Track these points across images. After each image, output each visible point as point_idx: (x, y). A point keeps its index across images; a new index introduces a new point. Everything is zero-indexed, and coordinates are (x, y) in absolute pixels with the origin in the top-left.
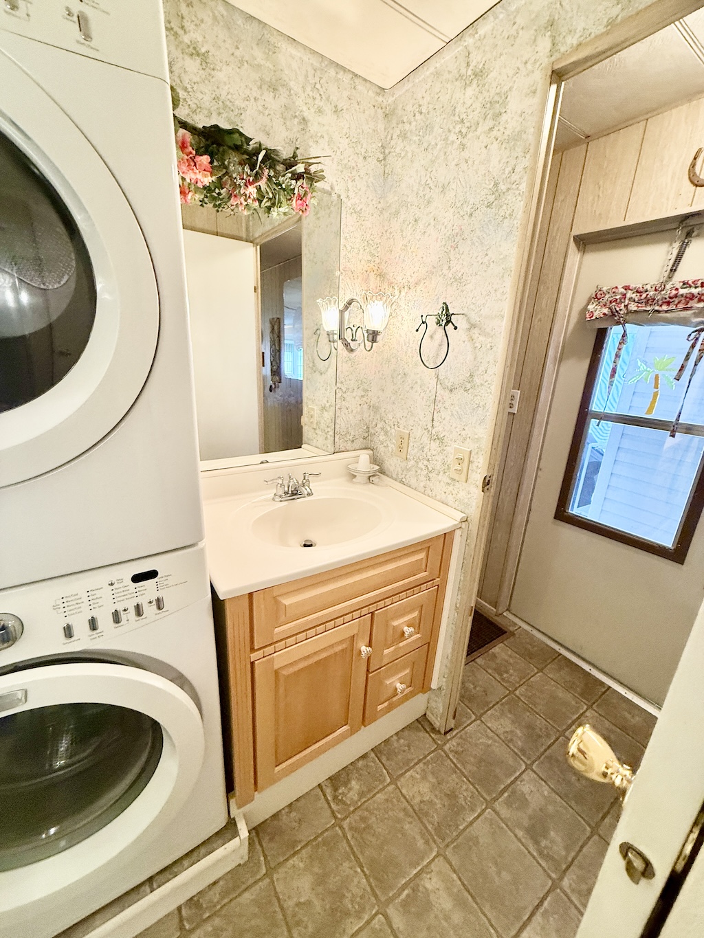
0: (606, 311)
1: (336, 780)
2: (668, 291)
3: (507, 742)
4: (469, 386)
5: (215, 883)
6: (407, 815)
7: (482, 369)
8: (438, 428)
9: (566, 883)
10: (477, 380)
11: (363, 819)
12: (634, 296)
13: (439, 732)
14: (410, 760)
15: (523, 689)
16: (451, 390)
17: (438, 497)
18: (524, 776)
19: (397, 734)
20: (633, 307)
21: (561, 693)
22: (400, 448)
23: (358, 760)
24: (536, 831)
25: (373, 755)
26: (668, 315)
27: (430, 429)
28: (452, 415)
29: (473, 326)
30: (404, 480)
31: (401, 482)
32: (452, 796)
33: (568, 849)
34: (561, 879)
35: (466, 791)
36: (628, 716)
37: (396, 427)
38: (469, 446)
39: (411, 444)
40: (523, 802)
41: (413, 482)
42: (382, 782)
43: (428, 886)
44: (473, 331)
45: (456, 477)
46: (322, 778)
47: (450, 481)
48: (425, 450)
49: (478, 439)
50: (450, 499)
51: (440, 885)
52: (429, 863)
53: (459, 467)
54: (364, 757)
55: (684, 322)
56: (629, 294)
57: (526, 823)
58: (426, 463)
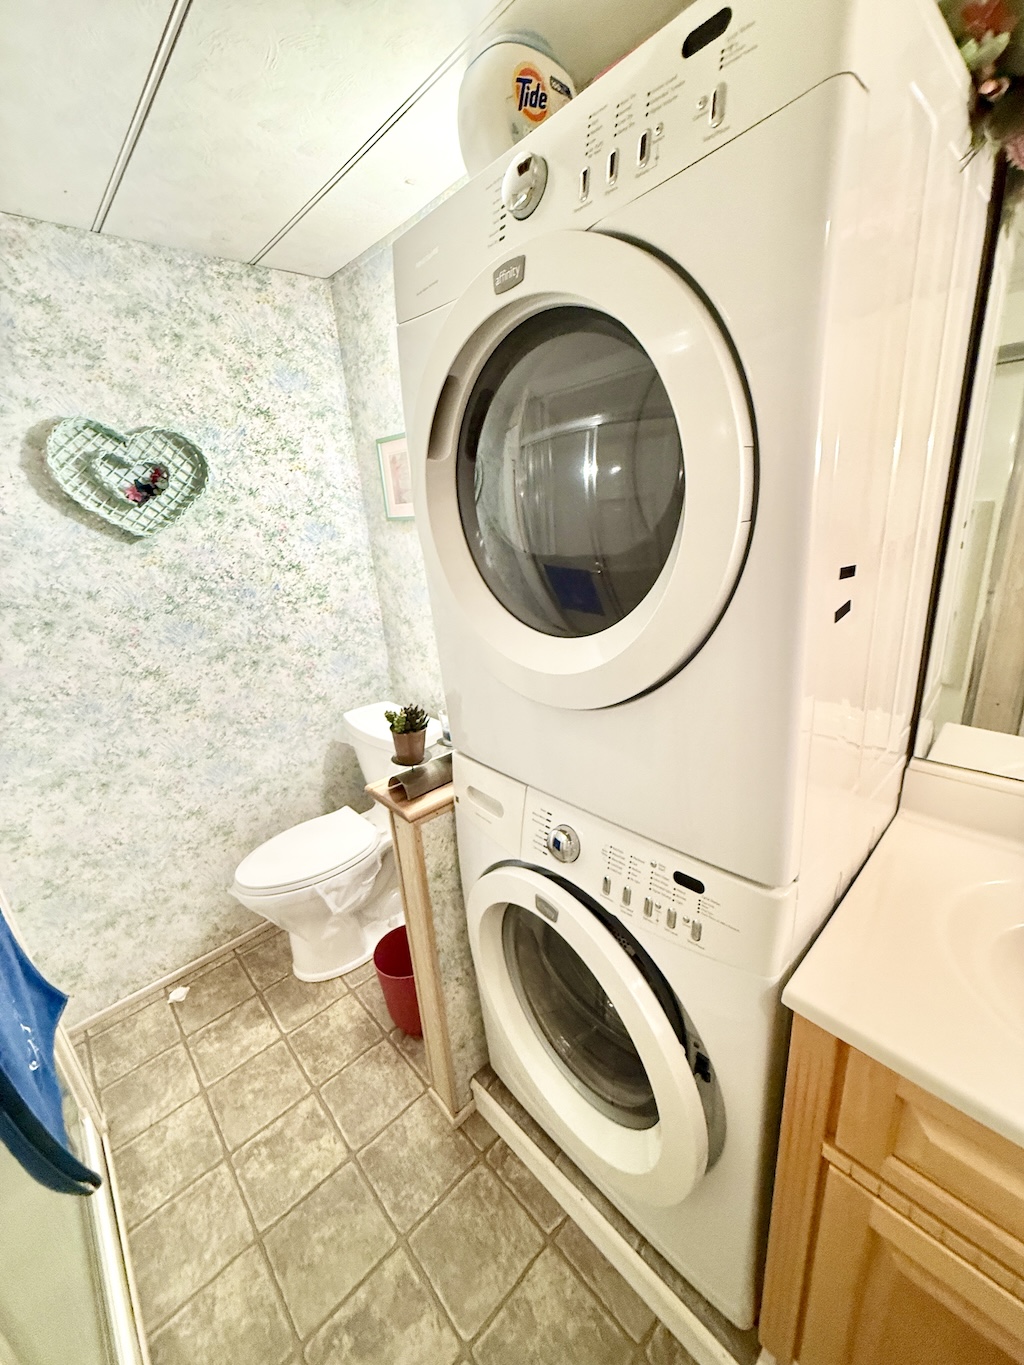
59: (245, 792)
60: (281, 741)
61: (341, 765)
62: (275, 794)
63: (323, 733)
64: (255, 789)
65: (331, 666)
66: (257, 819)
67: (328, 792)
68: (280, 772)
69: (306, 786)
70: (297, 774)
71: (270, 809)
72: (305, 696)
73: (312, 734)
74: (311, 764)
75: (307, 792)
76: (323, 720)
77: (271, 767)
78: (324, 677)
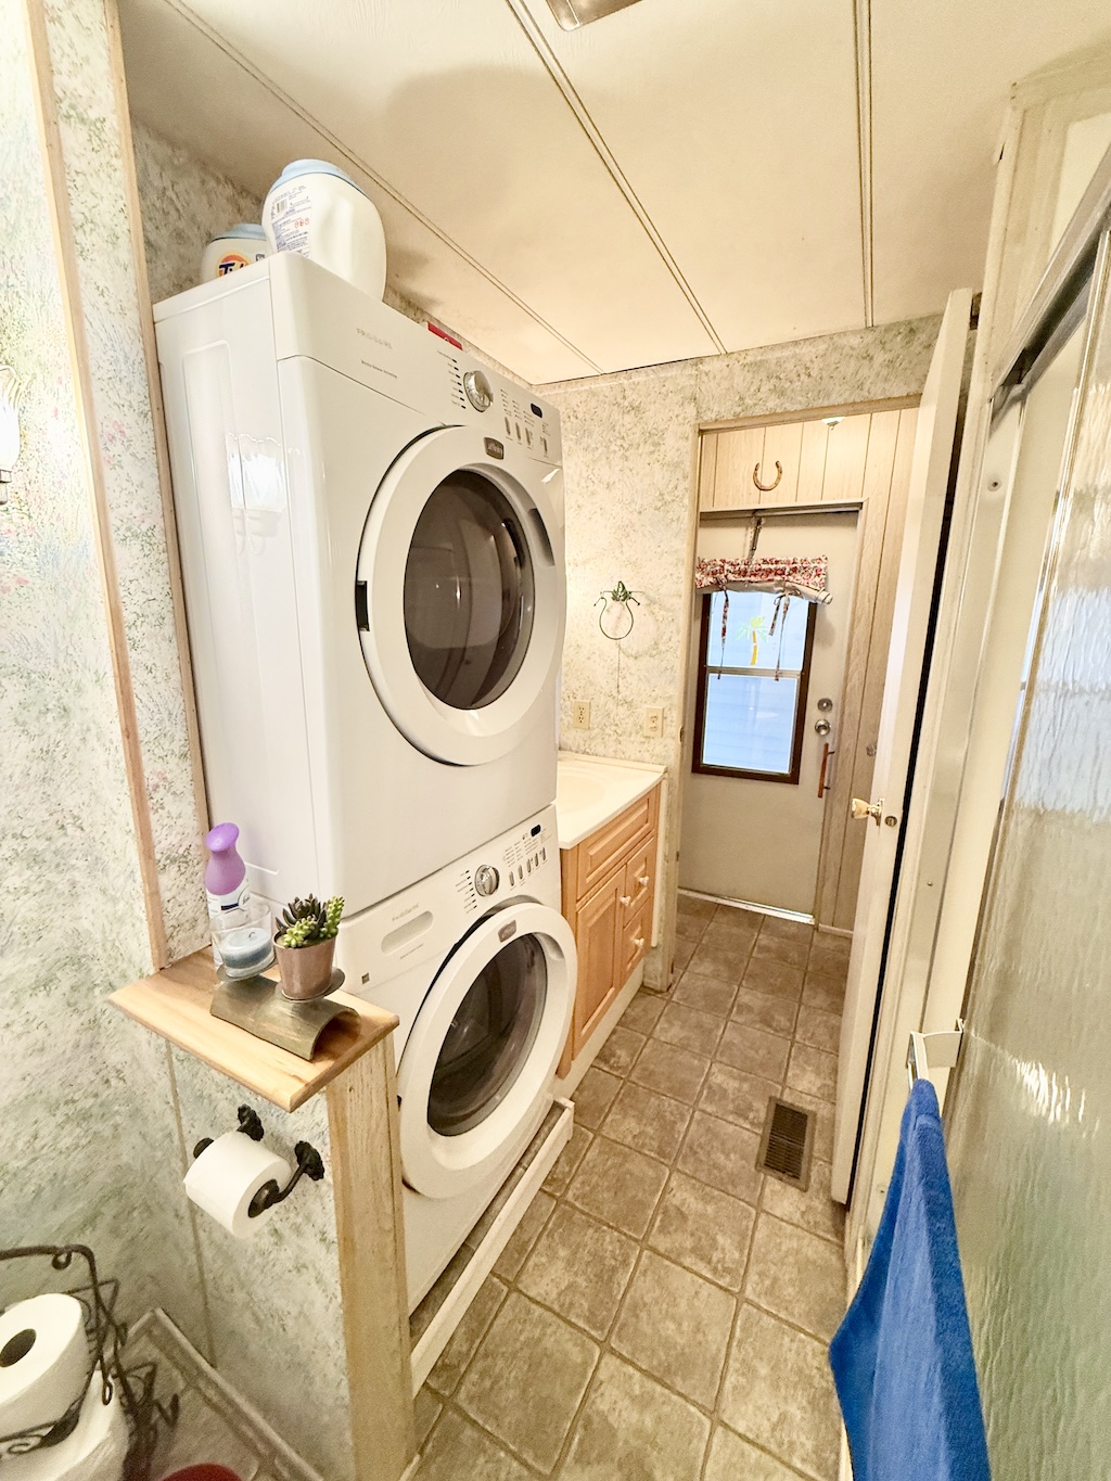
0: (711, 579)
1: (603, 1056)
2: (753, 567)
3: (716, 976)
4: (654, 652)
5: (557, 1162)
6: (674, 1051)
7: (665, 638)
8: (624, 692)
9: (798, 1037)
10: (662, 648)
11: (644, 1069)
12: (730, 568)
13: (661, 992)
14: (652, 1019)
15: (706, 938)
16: (636, 658)
17: (633, 758)
18: (741, 993)
19: (629, 1006)
20: (731, 577)
21: (734, 930)
22: (580, 719)
23: (611, 1035)
24: (766, 1020)
25: (620, 1028)
26: (758, 585)
27: (616, 695)
28: (640, 679)
29: (652, 602)
30: (588, 750)
31: (584, 752)
32: (699, 1026)
33: (790, 1020)
34: (794, 1037)
35: (707, 1019)
36: (786, 929)
37: (571, 699)
38: (659, 705)
39: (593, 713)
40: (750, 1009)
41: (600, 749)
42: (641, 1041)
43: (718, 1081)
44: (652, 606)
45: (651, 734)
46: (591, 1060)
47: (643, 740)
48: (612, 716)
49: (670, 697)
50: (647, 756)
51: (723, 1077)
52: (710, 1069)
53: (654, 725)
54: (614, 1032)
55: (769, 590)
56: (727, 567)
57: (757, 1018)
58: (614, 728)
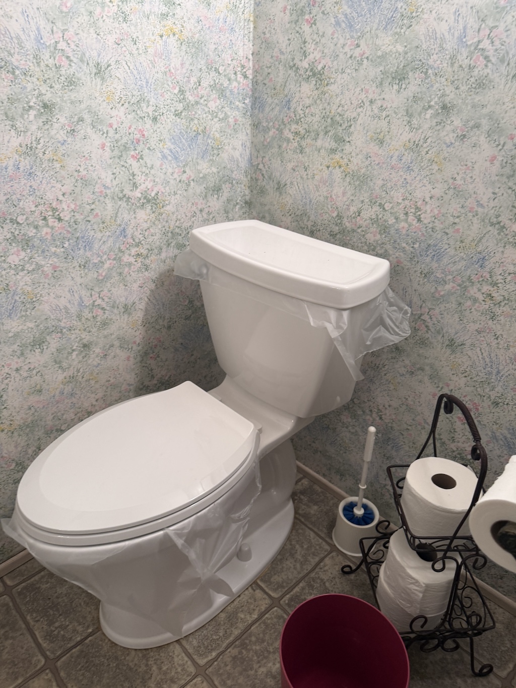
59: (23, 346)
60: (84, 266)
61: (167, 316)
62: (70, 354)
63: (147, 262)
64: (39, 343)
65: (169, 144)
66: (40, 391)
67: (146, 354)
68: (79, 317)
69: (117, 343)
70: (105, 324)
71: (60, 376)
72: (127, 192)
73: (132, 260)
74: (127, 309)
75: (118, 351)
76: (150, 239)
77: (66, 308)
78: (157, 163)
